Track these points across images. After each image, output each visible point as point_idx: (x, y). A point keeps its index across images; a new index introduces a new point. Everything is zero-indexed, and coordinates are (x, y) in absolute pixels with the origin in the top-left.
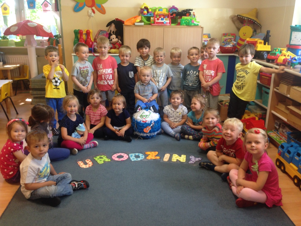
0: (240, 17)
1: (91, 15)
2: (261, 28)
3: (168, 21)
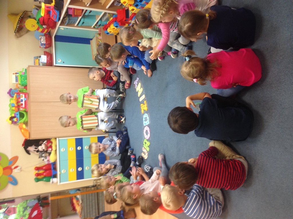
1: (19, 169)
2: (27, 11)
3: (24, 95)
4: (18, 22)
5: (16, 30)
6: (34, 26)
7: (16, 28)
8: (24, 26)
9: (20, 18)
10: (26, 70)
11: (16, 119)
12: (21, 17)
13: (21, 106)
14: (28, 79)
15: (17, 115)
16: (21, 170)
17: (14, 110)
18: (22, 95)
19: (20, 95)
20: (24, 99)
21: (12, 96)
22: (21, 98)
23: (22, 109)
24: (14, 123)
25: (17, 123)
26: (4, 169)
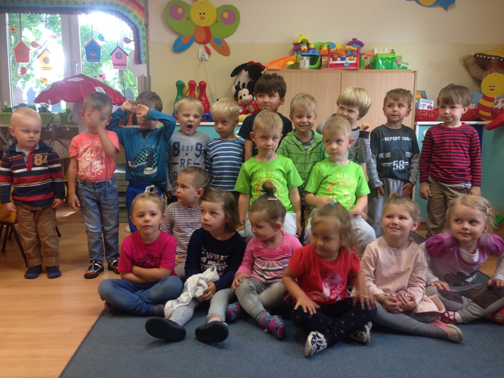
0: (481, 56)
1: (204, 57)
3: (354, 62)
4: (500, 58)
5: (483, 55)
6: (492, 90)
7: (487, 56)
8: (491, 72)
10: (406, 68)
11: (304, 50)
13: (331, 59)
14: (387, 70)
15: (313, 52)
16: (202, 60)
17: (321, 49)
18: (353, 60)
19: (354, 56)
20: (346, 63)
21: (350, 44)
22: (347, 58)
23: (324, 60)
24: (297, 47)
25: (297, 53)
26: (207, 29)
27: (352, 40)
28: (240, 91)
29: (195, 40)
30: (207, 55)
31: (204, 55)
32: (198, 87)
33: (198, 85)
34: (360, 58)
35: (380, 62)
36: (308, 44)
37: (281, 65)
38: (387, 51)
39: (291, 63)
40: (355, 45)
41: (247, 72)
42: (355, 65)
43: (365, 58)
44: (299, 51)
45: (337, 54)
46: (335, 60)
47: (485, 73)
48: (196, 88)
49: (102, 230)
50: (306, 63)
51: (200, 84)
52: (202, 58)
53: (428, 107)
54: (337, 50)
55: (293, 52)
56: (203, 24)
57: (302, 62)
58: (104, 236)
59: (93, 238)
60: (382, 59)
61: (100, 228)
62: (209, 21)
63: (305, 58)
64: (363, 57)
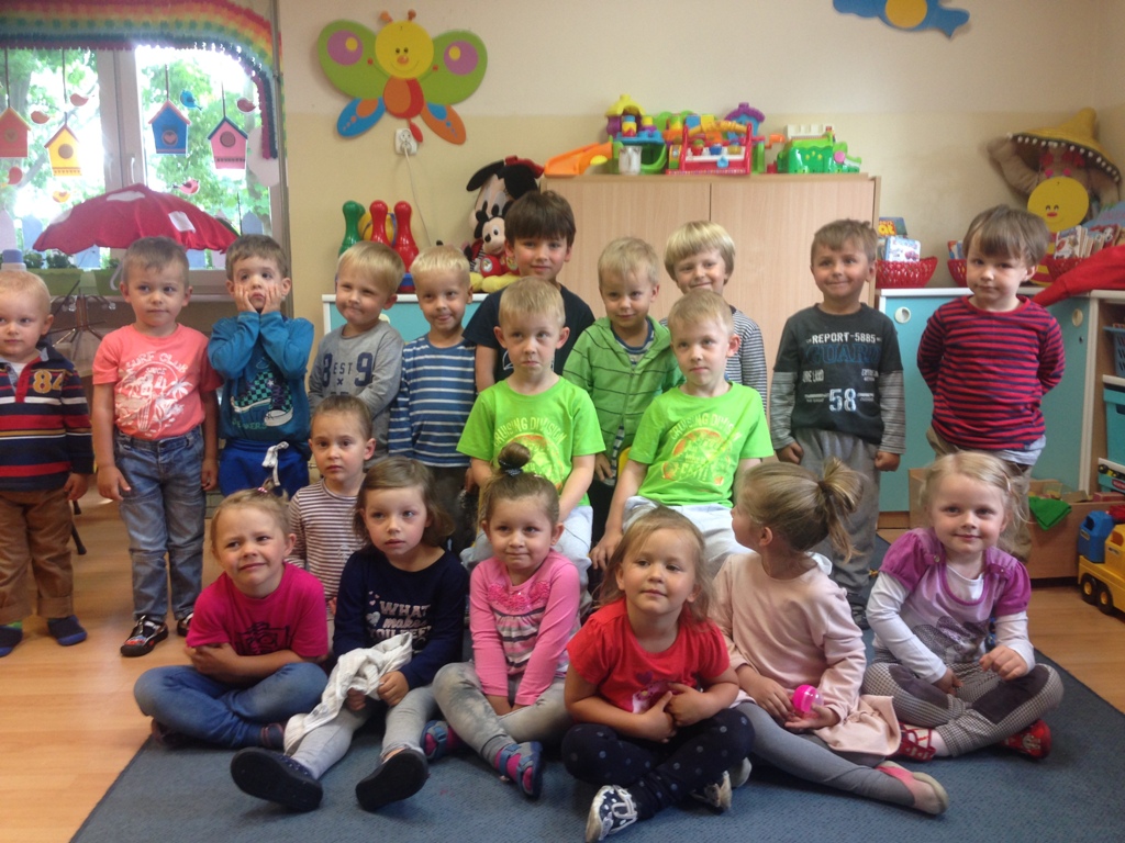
0: (1027, 140)
1: (408, 147)
2: (1118, 184)
3: (740, 157)
4: (1069, 145)
5: (1031, 138)
6: (1052, 215)
7: (1040, 140)
8: (1049, 176)
9: (1093, 151)
10: (856, 170)
11: (630, 131)
12: (1096, 155)
13: (689, 151)
14: (814, 176)
15: (650, 136)
16: (403, 153)
17: (668, 128)
18: (739, 153)
19: (741, 145)
20: (723, 160)
21: (732, 116)
22: (725, 149)
23: (675, 152)
24: (614, 125)
25: (615, 137)
26: (413, 86)
27: (737, 107)
28: (487, 225)
29: (387, 109)
30: (413, 143)
31: (407, 143)
32: (392, 215)
33: (391, 210)
34: (755, 148)
35: (799, 156)
36: (638, 118)
37: (577, 166)
38: (815, 131)
39: (599, 160)
40: (744, 118)
41: (502, 180)
42: (743, 164)
43: (766, 148)
44: (619, 134)
45: (704, 139)
46: (697, 152)
47: (1037, 177)
48: (388, 217)
49: (166, 546)
50: (632, 160)
51: (396, 209)
52: (402, 149)
53: (908, 256)
54: (702, 131)
55: (606, 134)
56: (406, 73)
57: (623, 160)
58: (171, 558)
59: (145, 564)
60: (803, 151)
61: (164, 542)
62: (417, 68)
63: (630, 149)
64: (761, 147)
